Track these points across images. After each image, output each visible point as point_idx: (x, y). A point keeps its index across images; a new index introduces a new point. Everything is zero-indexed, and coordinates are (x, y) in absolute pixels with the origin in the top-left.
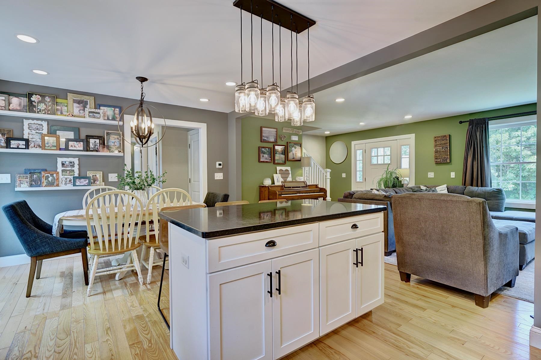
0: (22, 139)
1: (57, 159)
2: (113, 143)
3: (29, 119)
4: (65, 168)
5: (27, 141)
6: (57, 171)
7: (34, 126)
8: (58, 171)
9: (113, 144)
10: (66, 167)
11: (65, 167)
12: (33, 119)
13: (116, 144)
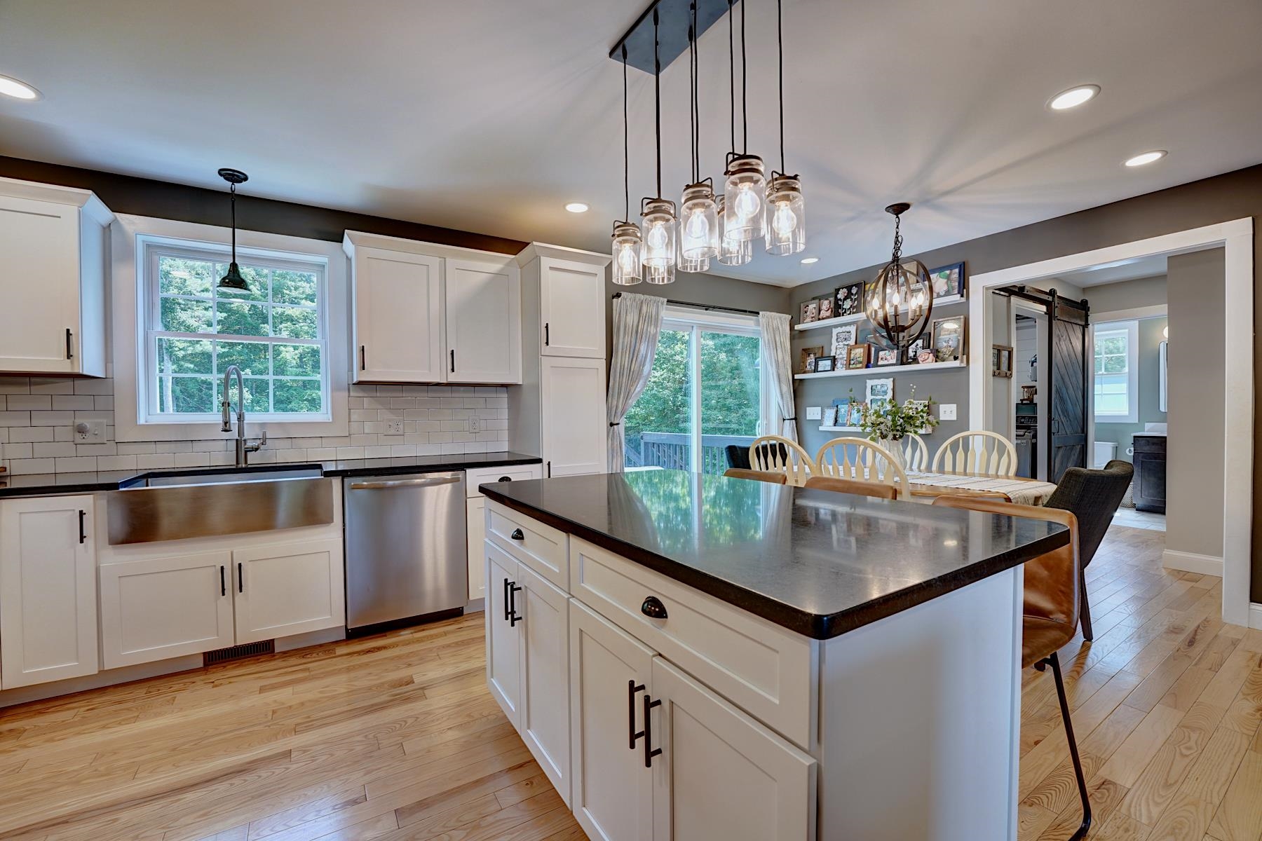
0: (828, 358)
1: (866, 382)
2: (945, 342)
3: (837, 327)
4: (875, 397)
5: (834, 360)
6: (865, 402)
7: (842, 336)
8: (867, 401)
9: (945, 344)
10: (876, 395)
11: (874, 395)
12: (841, 325)
13: (950, 343)
